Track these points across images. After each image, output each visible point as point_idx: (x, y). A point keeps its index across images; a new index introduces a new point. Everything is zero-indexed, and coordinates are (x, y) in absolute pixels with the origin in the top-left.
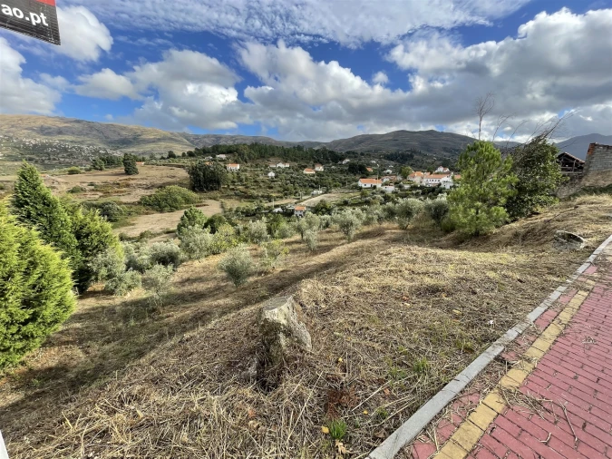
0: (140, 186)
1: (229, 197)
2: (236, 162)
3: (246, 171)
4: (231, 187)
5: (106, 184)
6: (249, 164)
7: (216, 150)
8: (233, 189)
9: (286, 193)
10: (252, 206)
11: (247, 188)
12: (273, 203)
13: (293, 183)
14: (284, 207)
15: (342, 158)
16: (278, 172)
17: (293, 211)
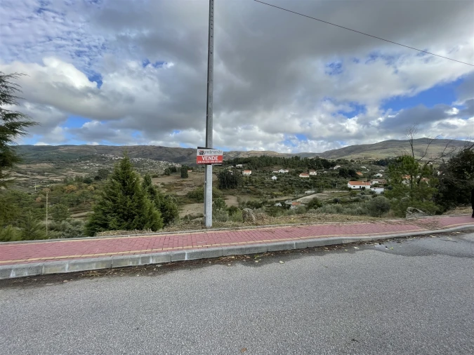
0: (189, 185)
1: (243, 194)
2: (249, 169)
3: (256, 175)
5: (170, 184)
6: (258, 171)
7: (237, 161)
8: (246, 188)
9: (286, 191)
10: (259, 201)
11: (256, 187)
12: (275, 199)
13: (291, 184)
14: (283, 203)
15: (333, 164)
16: (279, 176)
17: (290, 206)
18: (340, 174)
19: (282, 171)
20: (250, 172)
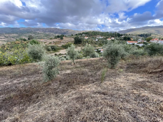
0: (63, 42)
1: (83, 46)
2: (87, 36)
3: (89, 39)
4: (85, 43)
5: (56, 42)
6: (91, 37)
7: (83, 33)
9: (100, 45)
13: (103, 43)
14: (97, 50)
15: (122, 35)
16: (99, 40)
17: (100, 51)
18: (124, 39)
19: (101, 37)
20: (87, 38)
